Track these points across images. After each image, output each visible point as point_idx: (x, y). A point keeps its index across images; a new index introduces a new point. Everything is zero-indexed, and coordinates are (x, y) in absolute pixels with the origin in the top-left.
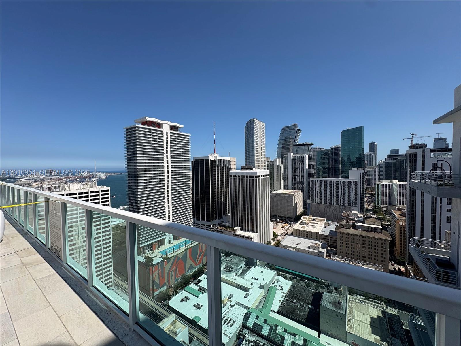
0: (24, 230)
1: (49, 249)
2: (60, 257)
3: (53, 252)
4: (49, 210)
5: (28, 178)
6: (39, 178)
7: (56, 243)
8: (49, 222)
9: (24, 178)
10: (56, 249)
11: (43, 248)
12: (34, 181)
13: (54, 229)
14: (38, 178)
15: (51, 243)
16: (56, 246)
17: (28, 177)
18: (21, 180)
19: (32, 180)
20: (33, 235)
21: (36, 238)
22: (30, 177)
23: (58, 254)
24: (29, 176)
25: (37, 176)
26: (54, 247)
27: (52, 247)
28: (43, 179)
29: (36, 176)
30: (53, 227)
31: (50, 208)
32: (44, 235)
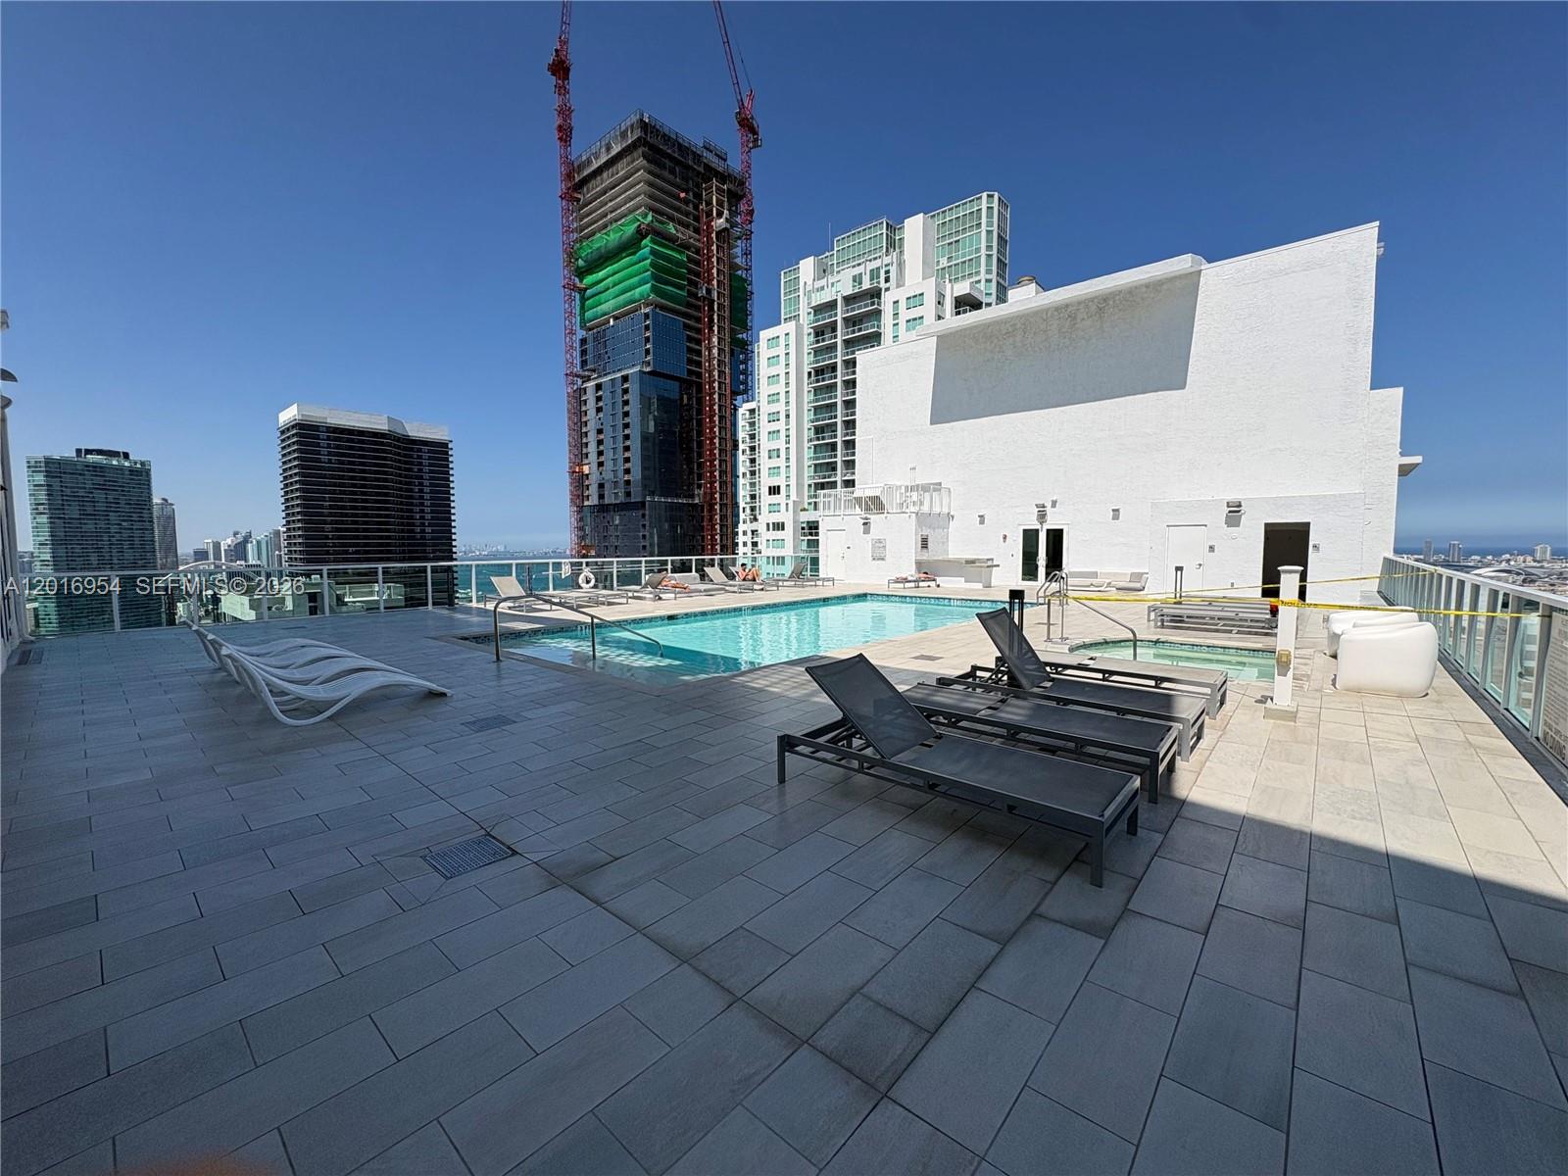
0: (1477, 690)
1: (1537, 738)
2: (1563, 759)
3: (1548, 747)
4: (1551, 639)
5: (1504, 566)
6: (1547, 568)
7: (1557, 724)
8: (1546, 669)
9: (1489, 565)
10: (1557, 738)
11: (1523, 735)
12: (1523, 577)
13: (1556, 688)
14: (1542, 567)
15: (1546, 723)
16: (1557, 732)
17: (1504, 563)
18: (1477, 571)
19: (1518, 574)
20: (1499, 703)
21: (1507, 709)
22: (1512, 563)
23: (1561, 753)
24: (1508, 561)
25: (1539, 562)
26: (1550, 733)
27: (1546, 734)
28: (1561, 573)
29: (1535, 561)
30: (1555, 682)
31: (1554, 633)
32: (1529, 711)
